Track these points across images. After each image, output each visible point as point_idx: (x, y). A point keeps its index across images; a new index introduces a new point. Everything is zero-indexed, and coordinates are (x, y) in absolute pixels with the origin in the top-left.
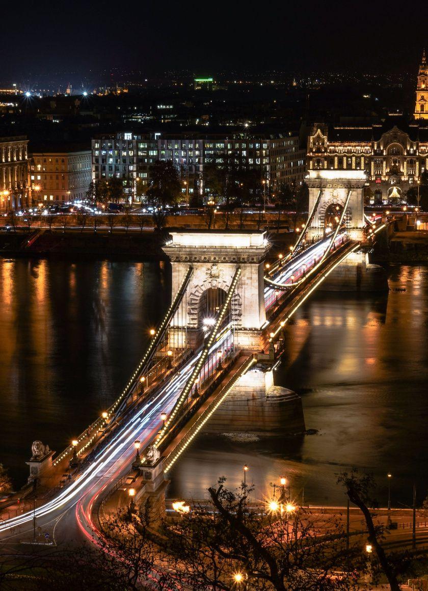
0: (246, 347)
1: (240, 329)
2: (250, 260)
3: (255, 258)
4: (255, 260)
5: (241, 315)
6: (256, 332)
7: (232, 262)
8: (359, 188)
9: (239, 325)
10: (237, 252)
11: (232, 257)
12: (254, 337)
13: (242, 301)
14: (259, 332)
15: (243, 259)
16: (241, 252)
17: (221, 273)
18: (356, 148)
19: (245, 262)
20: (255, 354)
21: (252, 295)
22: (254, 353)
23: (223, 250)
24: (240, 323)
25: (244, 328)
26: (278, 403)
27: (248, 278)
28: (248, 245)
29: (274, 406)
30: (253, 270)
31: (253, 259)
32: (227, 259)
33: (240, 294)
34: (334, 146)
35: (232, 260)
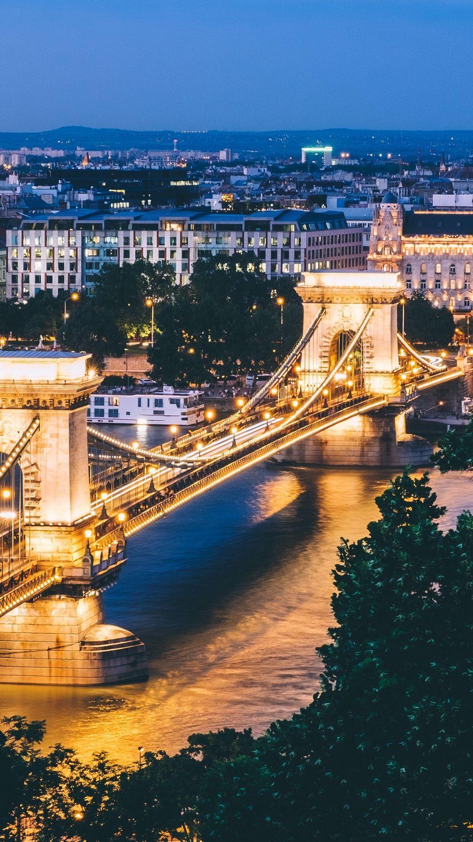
0: (48, 556)
1: (37, 525)
2: (56, 404)
3: (63, 400)
4: (64, 404)
5: (39, 500)
6: (63, 529)
7: (24, 407)
8: (387, 303)
9: (37, 517)
10: (33, 390)
11: (26, 400)
12: (62, 538)
13: (41, 476)
14: (69, 529)
15: (44, 402)
16: (39, 390)
17: (6, 426)
18: (450, 246)
19: (46, 408)
20: (60, 567)
21: (59, 464)
22: (57, 565)
23: (8, 386)
24: (38, 515)
25: (44, 523)
26: (99, 653)
27: (52, 436)
28: (52, 378)
29: (93, 657)
30: (61, 422)
31: (60, 402)
32: (17, 402)
33: (39, 464)
34: (413, 242)
35: (25, 403)
